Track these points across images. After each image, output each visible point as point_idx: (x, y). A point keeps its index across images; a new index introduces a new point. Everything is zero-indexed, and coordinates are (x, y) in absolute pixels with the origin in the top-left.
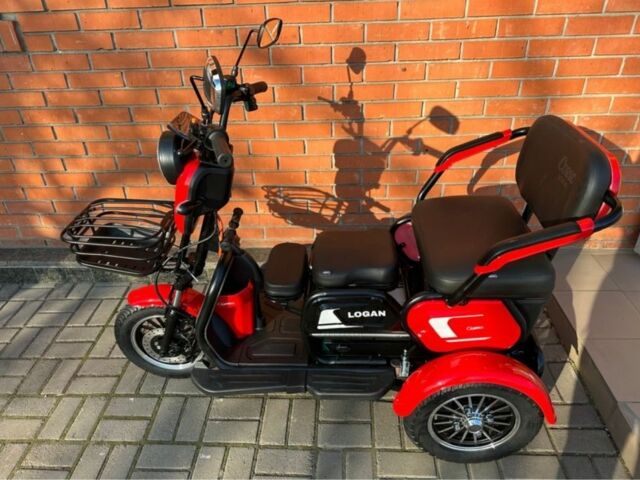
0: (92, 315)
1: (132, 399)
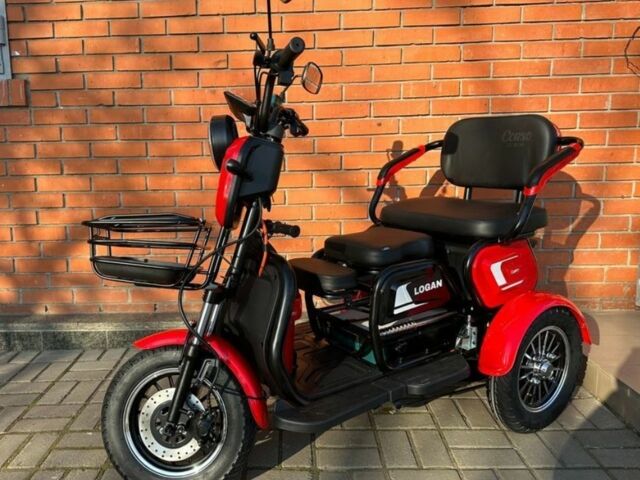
0: (40, 374)
1: (90, 434)
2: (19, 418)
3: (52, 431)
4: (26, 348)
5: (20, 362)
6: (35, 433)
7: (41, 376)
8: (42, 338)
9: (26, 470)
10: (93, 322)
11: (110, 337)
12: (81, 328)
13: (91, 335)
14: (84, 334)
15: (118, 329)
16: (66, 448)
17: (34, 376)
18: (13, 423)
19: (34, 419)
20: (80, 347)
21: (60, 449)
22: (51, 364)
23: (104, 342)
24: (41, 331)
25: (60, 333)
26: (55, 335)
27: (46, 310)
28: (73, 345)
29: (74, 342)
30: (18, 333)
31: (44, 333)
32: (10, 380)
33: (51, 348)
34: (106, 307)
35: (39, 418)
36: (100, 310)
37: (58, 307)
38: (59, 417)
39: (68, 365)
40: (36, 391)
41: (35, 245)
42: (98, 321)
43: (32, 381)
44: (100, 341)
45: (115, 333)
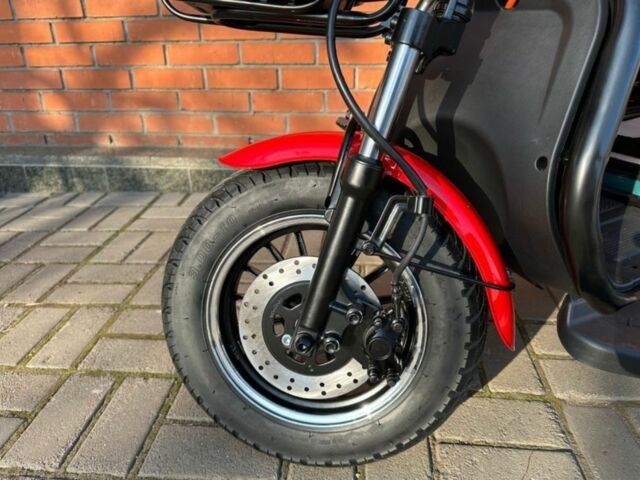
0: (102, 221)
2: (62, 282)
3: (105, 306)
4: (88, 189)
5: (79, 205)
6: (79, 307)
7: (102, 224)
8: (105, 175)
9: (54, 373)
10: (169, 156)
11: (193, 177)
12: (155, 163)
13: (168, 174)
14: (160, 172)
15: (203, 168)
16: (122, 336)
17: (92, 223)
18: (52, 289)
19: (82, 284)
20: (156, 190)
21: (112, 337)
22: (117, 208)
23: (186, 183)
24: (104, 167)
25: (128, 170)
26: (122, 172)
27: (111, 141)
28: (146, 185)
29: (147, 181)
30: (76, 169)
31: (108, 169)
32: (62, 227)
33: (119, 189)
34: (186, 139)
35: (90, 283)
36: (179, 143)
37: (125, 136)
38: (119, 283)
39: (138, 211)
40: (93, 244)
41: (85, 48)
42: (176, 156)
43: (90, 229)
44: (181, 183)
45: (199, 172)
